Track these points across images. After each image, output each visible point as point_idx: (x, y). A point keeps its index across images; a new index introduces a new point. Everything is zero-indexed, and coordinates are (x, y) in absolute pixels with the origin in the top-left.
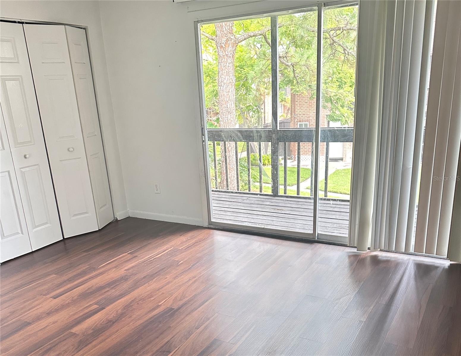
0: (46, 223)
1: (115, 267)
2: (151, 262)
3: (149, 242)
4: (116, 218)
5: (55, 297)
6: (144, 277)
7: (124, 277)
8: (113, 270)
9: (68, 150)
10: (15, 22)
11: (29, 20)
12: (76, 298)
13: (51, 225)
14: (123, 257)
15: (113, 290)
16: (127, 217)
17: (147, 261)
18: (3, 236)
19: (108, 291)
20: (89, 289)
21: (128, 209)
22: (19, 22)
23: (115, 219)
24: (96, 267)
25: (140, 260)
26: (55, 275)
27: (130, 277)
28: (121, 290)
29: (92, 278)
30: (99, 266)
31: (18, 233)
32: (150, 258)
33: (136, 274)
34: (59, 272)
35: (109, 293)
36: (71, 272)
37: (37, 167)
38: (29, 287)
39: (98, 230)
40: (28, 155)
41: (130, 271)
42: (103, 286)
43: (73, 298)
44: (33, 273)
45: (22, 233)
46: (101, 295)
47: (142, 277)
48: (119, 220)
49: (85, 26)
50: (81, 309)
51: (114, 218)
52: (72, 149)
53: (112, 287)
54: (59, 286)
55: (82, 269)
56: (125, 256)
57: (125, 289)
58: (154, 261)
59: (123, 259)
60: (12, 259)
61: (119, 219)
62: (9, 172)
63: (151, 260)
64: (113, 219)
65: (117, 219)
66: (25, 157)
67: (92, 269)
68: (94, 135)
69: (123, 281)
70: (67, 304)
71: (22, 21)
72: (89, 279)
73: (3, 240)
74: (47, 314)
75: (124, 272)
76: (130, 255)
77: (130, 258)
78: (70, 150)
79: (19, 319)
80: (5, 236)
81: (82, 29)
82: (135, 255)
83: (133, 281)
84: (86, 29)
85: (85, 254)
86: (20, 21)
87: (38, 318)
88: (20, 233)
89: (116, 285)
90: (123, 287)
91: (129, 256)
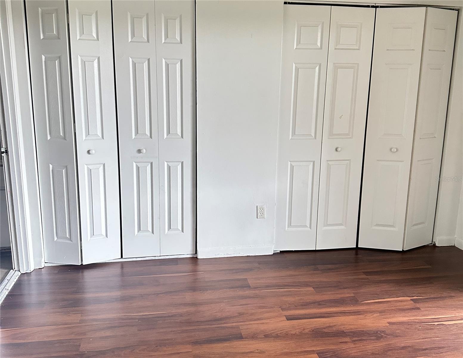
0: (341, 225)
1: (381, 312)
2: (432, 327)
3: (453, 295)
4: (435, 242)
5: (289, 318)
6: (404, 348)
7: (379, 332)
8: (375, 315)
9: (391, 149)
10: (368, 6)
11: (385, 4)
12: (307, 331)
13: (346, 228)
14: (401, 301)
15: (352, 345)
16: (451, 245)
17: (427, 322)
18: (290, 225)
19: (346, 342)
20: (330, 327)
21: (456, 236)
22: (373, 7)
23: (433, 243)
24: (359, 300)
25: (421, 316)
26: (313, 289)
27: (386, 337)
28: (361, 350)
29: (344, 313)
30: (364, 300)
31: (306, 226)
32: (435, 320)
33: (397, 336)
34: (319, 288)
35: (344, 346)
36: (330, 293)
37: (348, 163)
38: (279, 291)
39: (402, 250)
40: (340, 149)
41: (395, 327)
42: (347, 332)
43: (304, 329)
44: (297, 275)
45: (310, 228)
46: (333, 344)
47: (403, 345)
48: (438, 247)
49: (459, 7)
50: (300, 350)
51: (432, 241)
52: (395, 150)
53: (354, 339)
54: (305, 305)
55: (342, 296)
56: (406, 300)
57: (367, 352)
58: (438, 327)
59: (399, 304)
60: (293, 251)
61: (437, 245)
62: (314, 162)
63: (434, 325)
64: (431, 243)
65: (436, 244)
66: (336, 150)
67: (355, 301)
68: (434, 136)
69: (374, 338)
70: (292, 334)
71: (377, 5)
72: (340, 313)
73: (288, 229)
74: (264, 335)
75: (384, 325)
76: (412, 302)
77: (409, 307)
78: (392, 150)
79: (238, 325)
80: (292, 225)
81: (454, 10)
82: (418, 306)
83: (386, 344)
84: (460, 11)
85: (364, 276)
86: (374, 5)
87: (254, 337)
88: (308, 227)
89: (360, 340)
90: (368, 346)
91: (411, 304)
